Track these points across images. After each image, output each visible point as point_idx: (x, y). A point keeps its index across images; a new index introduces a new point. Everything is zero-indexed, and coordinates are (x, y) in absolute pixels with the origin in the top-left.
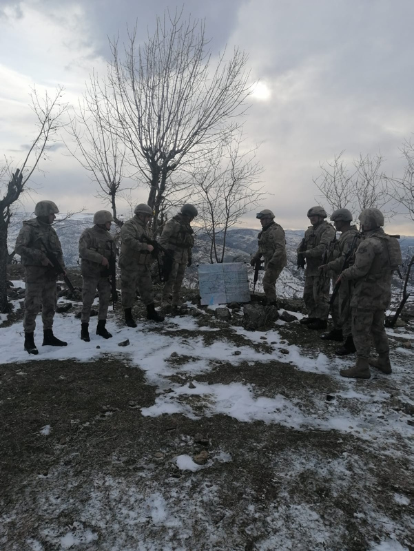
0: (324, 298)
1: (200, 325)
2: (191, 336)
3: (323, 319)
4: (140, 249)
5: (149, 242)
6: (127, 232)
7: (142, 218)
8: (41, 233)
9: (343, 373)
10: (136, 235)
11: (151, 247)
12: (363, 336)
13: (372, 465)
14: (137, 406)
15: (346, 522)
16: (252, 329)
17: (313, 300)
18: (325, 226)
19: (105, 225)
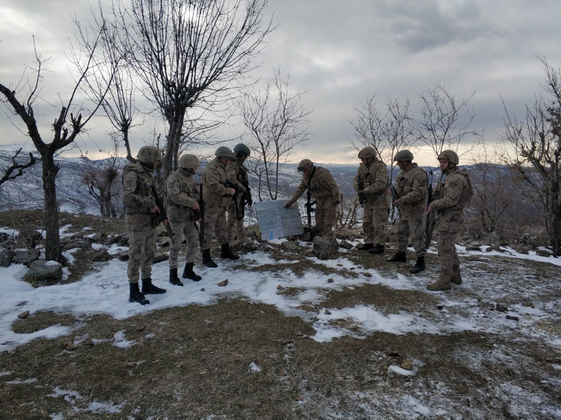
0: (383, 226)
1: (277, 260)
2: (279, 269)
3: (382, 244)
4: (224, 193)
5: (232, 186)
6: (212, 177)
7: (224, 162)
8: (146, 180)
9: (429, 288)
10: (220, 179)
11: (233, 191)
12: (449, 255)
13: (518, 350)
14: (305, 336)
15: (541, 388)
16: (325, 258)
17: (373, 228)
18: (378, 165)
19: (192, 169)
